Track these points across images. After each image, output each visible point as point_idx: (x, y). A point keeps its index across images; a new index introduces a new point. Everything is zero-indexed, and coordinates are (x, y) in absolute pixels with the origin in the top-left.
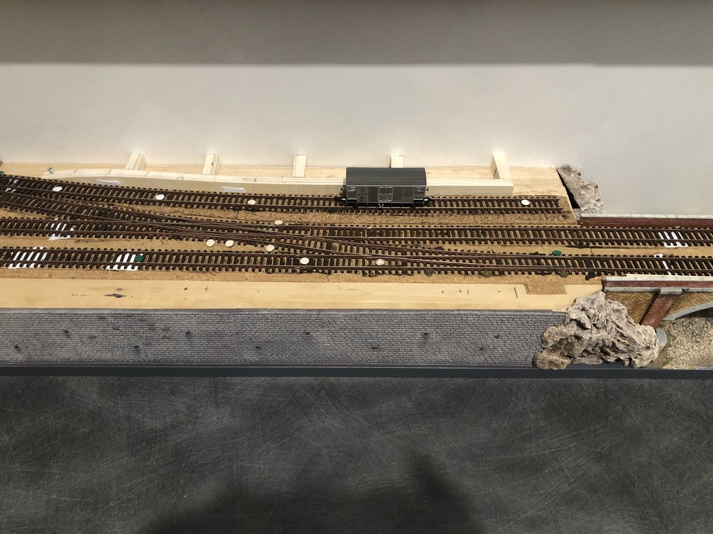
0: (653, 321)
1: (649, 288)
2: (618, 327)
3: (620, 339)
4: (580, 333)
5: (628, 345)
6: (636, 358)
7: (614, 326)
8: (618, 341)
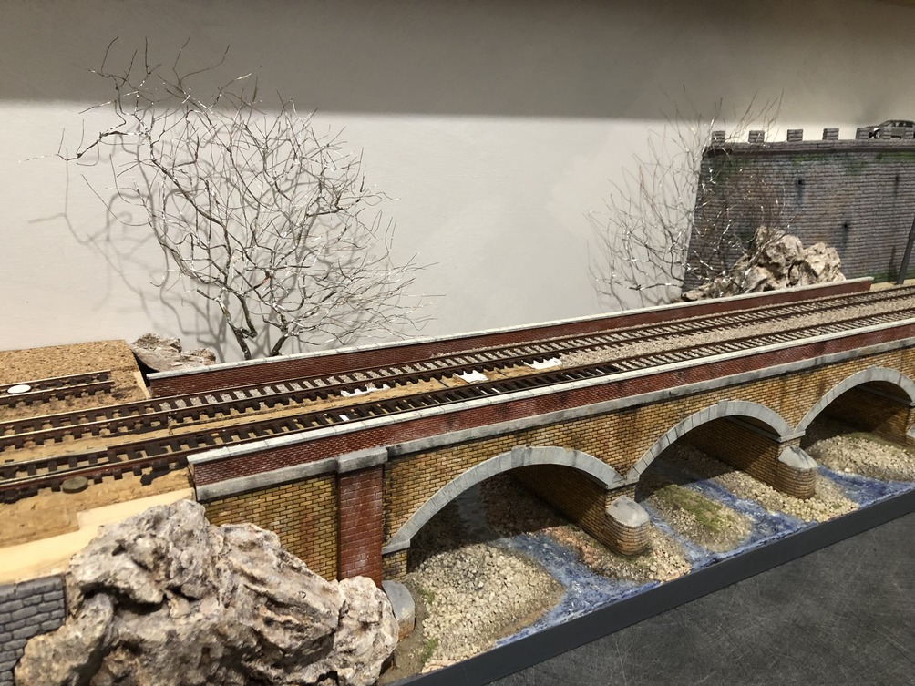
0: (363, 562)
1: (310, 466)
2: (253, 579)
3: (269, 614)
4: (131, 626)
5: (300, 628)
6: (345, 665)
7: (242, 581)
8: (269, 622)
